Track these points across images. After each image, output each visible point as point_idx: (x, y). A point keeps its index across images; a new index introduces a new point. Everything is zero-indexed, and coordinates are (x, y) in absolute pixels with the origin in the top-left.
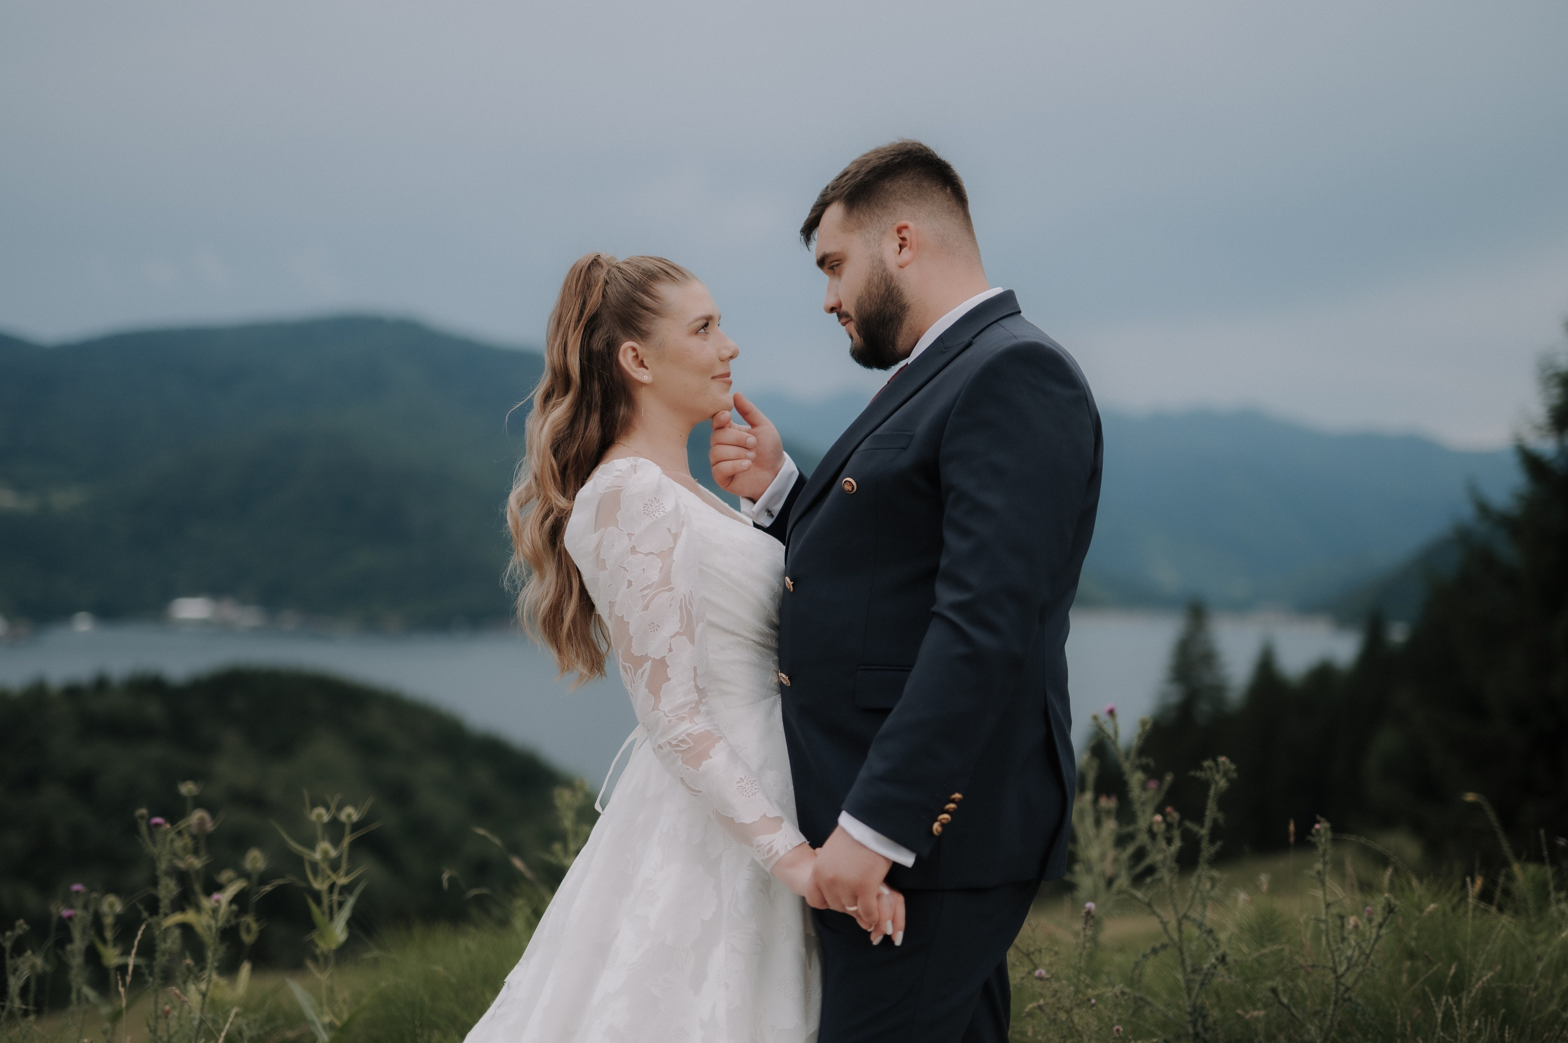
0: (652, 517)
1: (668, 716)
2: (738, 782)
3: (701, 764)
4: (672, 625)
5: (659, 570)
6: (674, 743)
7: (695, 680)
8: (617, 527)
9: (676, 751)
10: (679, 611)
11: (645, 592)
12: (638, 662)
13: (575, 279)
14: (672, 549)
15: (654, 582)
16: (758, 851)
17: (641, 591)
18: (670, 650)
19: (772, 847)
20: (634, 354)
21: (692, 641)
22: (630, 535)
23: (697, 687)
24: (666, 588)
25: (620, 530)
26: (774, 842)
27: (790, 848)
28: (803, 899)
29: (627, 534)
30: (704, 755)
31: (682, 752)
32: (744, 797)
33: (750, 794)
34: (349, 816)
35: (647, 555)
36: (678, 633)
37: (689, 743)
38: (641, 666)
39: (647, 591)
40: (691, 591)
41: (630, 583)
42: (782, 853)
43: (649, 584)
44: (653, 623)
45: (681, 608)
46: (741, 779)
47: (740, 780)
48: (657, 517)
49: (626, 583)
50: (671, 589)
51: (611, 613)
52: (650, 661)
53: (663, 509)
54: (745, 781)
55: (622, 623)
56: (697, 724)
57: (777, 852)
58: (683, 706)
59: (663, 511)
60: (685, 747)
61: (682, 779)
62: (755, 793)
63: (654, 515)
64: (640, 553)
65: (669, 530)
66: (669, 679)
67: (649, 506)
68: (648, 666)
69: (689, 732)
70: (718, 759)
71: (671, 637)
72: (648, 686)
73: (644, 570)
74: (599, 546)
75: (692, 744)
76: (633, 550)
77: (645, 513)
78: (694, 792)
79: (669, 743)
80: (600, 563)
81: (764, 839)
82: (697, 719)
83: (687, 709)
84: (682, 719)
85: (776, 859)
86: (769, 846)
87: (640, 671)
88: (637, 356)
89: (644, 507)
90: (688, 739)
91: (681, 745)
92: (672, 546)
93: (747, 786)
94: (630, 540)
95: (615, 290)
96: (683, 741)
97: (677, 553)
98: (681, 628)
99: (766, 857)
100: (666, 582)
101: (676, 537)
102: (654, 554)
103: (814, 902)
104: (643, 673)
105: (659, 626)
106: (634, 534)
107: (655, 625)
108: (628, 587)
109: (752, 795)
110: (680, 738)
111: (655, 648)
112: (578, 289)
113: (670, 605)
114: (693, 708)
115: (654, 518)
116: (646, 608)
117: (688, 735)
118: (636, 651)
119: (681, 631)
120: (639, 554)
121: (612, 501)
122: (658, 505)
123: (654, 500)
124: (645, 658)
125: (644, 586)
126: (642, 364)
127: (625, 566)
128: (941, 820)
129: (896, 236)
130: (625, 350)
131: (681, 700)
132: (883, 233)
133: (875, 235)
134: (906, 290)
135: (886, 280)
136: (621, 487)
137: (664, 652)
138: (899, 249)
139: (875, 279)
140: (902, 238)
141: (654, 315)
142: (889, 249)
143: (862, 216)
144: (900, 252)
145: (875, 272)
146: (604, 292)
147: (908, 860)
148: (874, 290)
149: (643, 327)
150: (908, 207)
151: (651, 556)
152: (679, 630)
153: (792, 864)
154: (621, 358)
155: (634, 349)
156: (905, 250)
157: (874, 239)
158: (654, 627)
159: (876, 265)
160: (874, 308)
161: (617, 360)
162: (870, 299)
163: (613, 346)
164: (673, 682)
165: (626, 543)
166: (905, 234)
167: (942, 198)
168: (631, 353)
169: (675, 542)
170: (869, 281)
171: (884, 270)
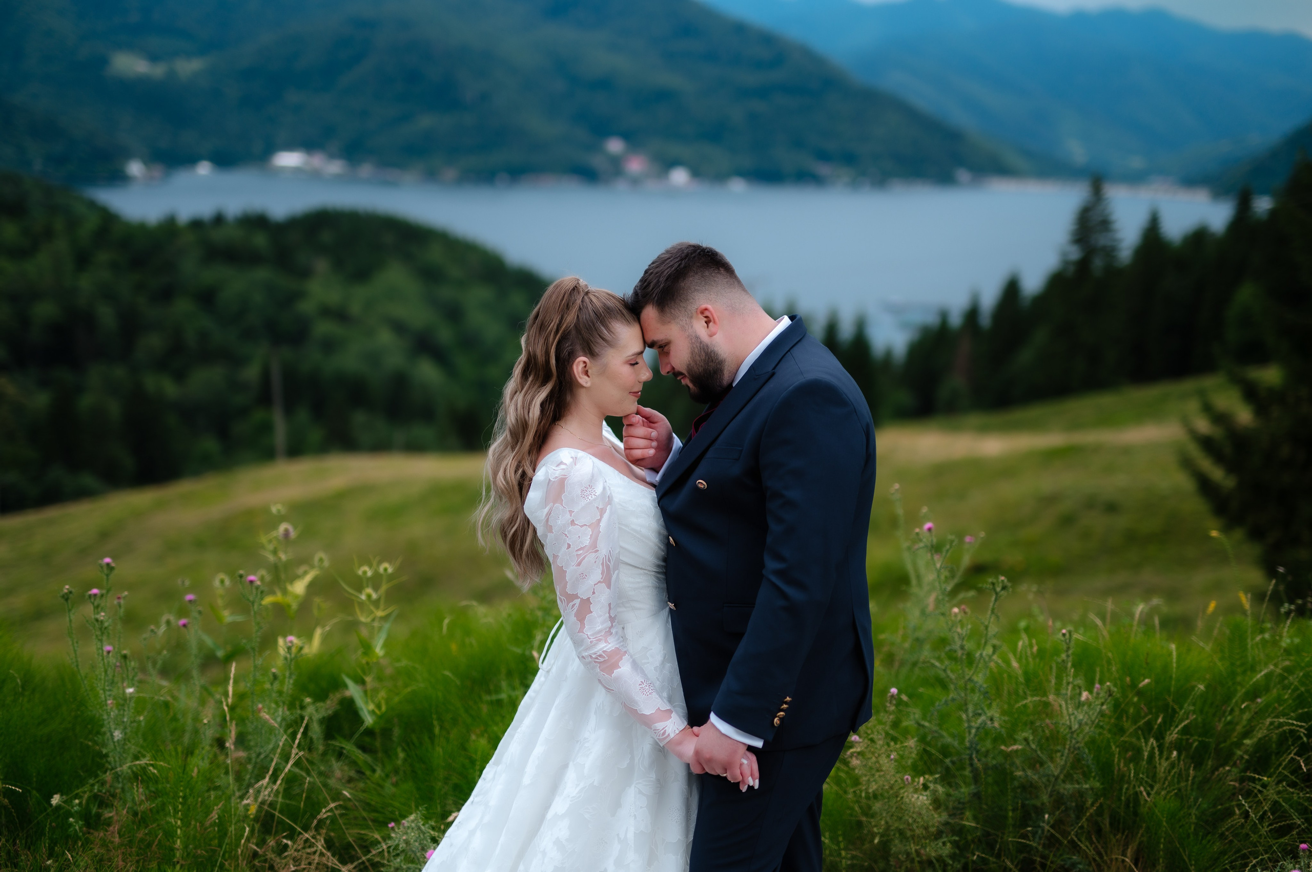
0: (585, 500)
1: (590, 639)
2: (640, 685)
3: (613, 672)
4: (596, 575)
5: (589, 537)
6: (594, 656)
7: (609, 613)
8: (562, 505)
9: (595, 662)
10: (601, 566)
11: (579, 553)
12: (571, 597)
14: (599, 521)
15: (586, 546)
16: (655, 733)
17: (576, 551)
18: (594, 593)
19: (665, 730)
20: (584, 366)
21: (609, 586)
22: (571, 512)
23: (610, 617)
24: (594, 550)
25: (564, 507)
26: (667, 728)
27: (677, 732)
28: (688, 766)
29: (569, 510)
30: (616, 666)
31: (600, 663)
32: (644, 695)
33: (648, 693)
35: (582, 526)
36: (599, 582)
37: (604, 657)
39: (581, 552)
40: (610, 553)
41: (569, 546)
42: (672, 736)
43: (582, 547)
44: (583, 573)
45: (602, 564)
47: (641, 683)
48: (589, 500)
49: (566, 545)
50: (597, 551)
52: (579, 598)
53: (594, 493)
54: (645, 685)
55: (563, 572)
56: (609, 644)
57: (669, 735)
58: (600, 631)
59: (594, 495)
60: (602, 660)
61: (600, 681)
62: (653, 693)
63: (587, 499)
65: (598, 508)
66: (592, 612)
67: (584, 492)
68: (577, 601)
69: (604, 649)
70: (625, 669)
71: (595, 585)
72: (576, 615)
73: (579, 536)
74: (548, 515)
75: (607, 658)
76: (573, 523)
77: (582, 497)
78: (608, 690)
79: (591, 656)
80: (549, 528)
81: (660, 726)
82: (610, 639)
83: (603, 633)
84: (600, 640)
85: (668, 739)
86: (663, 731)
87: (571, 604)
88: (585, 368)
89: (581, 492)
90: (604, 654)
91: (599, 658)
92: (599, 519)
93: (647, 688)
94: (571, 516)
96: (600, 656)
97: (603, 524)
98: (602, 578)
99: (661, 737)
100: (594, 547)
101: (603, 511)
102: (587, 526)
103: (696, 770)
104: (573, 606)
105: (586, 576)
106: (574, 511)
108: (568, 548)
109: (651, 694)
110: (598, 653)
111: (583, 591)
113: (595, 563)
114: (608, 632)
116: (579, 564)
117: (604, 652)
118: (569, 590)
119: (602, 580)
120: (576, 525)
121: (558, 488)
122: (590, 490)
123: (588, 486)
124: (576, 596)
125: (579, 548)
126: (586, 374)
127: (566, 533)
128: (778, 717)
129: (701, 316)
130: (579, 362)
131: (599, 627)
132: (691, 317)
133: (686, 320)
134: (719, 351)
135: (704, 349)
136: (565, 476)
137: (589, 594)
138: (706, 325)
139: (696, 350)
140: (706, 317)
141: (606, 344)
142: (699, 327)
143: (673, 311)
144: (708, 327)
145: (695, 346)
146: (578, 316)
147: (759, 744)
148: (698, 358)
149: (597, 350)
150: (702, 294)
151: (585, 527)
152: (600, 580)
153: (680, 743)
154: (575, 367)
155: (585, 362)
156: (711, 324)
157: (686, 324)
158: (583, 576)
159: (693, 341)
160: (701, 369)
161: (571, 367)
162: (696, 364)
163: (572, 356)
164: (594, 614)
165: (568, 517)
166: (707, 313)
167: (721, 279)
168: (582, 365)
169: (601, 516)
170: (692, 353)
171: (701, 343)
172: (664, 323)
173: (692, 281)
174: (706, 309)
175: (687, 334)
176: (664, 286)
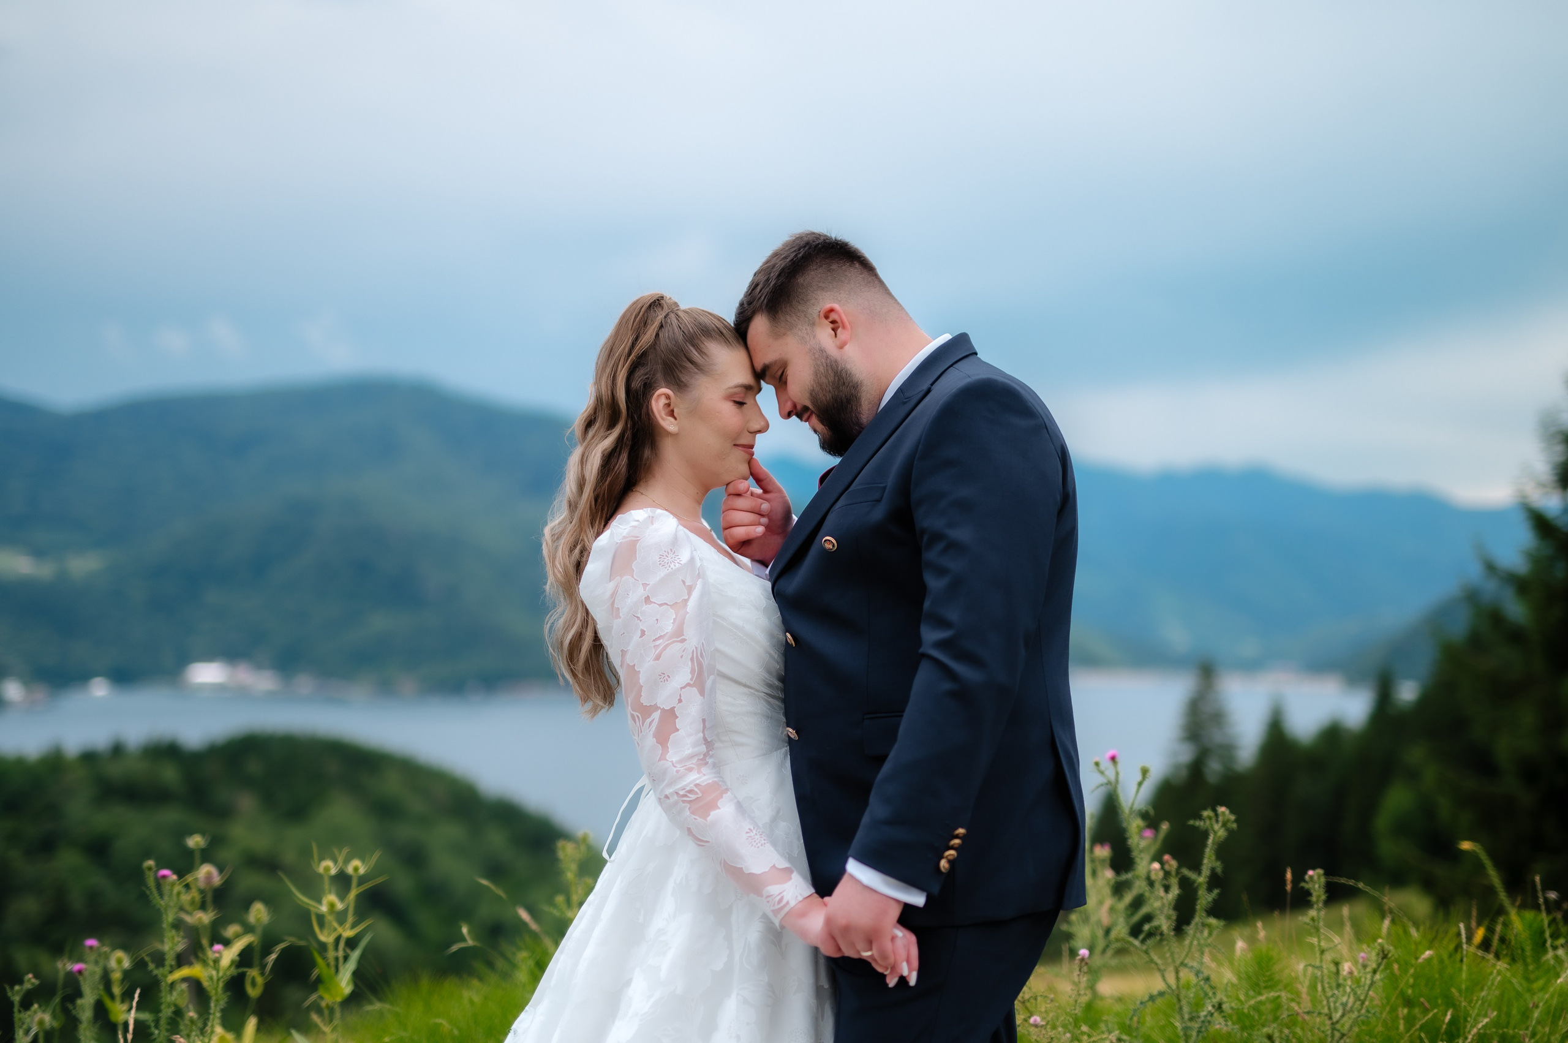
0: (668, 568)
1: (675, 767)
2: (747, 833)
3: (709, 815)
4: (683, 676)
5: (672, 621)
6: (681, 793)
7: (703, 732)
8: (633, 577)
9: (684, 802)
10: (690, 663)
11: (658, 643)
12: (646, 711)
13: (634, 314)
14: (686, 601)
15: (667, 633)
16: (768, 902)
17: (654, 640)
18: (680, 701)
19: (782, 897)
20: (667, 402)
21: (702, 692)
22: (645, 585)
23: (705, 739)
24: (679, 639)
25: (635, 579)
26: (784, 893)
27: (800, 898)
29: (643, 584)
30: (712, 805)
31: (690, 802)
32: (753, 847)
33: (759, 845)
34: (356, 869)
35: (661, 605)
36: (688, 685)
37: (697, 794)
38: (649, 716)
39: (661, 641)
40: (703, 643)
41: (643, 633)
42: (792, 903)
43: (662, 634)
44: (664, 674)
45: (692, 659)
46: (750, 829)
47: (749, 831)
48: (672, 569)
49: (639, 633)
50: (683, 641)
51: (622, 662)
52: (660, 711)
53: (678, 561)
54: (755, 832)
55: (633, 671)
56: (704, 775)
57: (788, 903)
58: (691, 757)
59: (678, 563)
60: (693, 797)
61: (689, 829)
62: (765, 843)
63: (670, 566)
64: (655, 603)
65: (684, 582)
66: (678, 730)
67: (665, 557)
68: (656, 715)
69: (697, 782)
70: (725, 811)
71: (682, 688)
72: (655, 736)
73: (657, 620)
74: (614, 595)
75: (700, 795)
76: (648, 600)
77: (660, 564)
78: (700, 842)
79: (677, 793)
80: (614, 610)
81: (774, 889)
82: (704, 770)
83: (695, 761)
84: (690, 770)
85: (787, 909)
86: (779, 897)
87: (648, 721)
88: (669, 405)
89: (660, 558)
90: (696, 789)
91: (689, 795)
92: (687, 597)
93: (756, 837)
94: (645, 590)
95: (667, 335)
96: (690, 791)
97: (692, 603)
98: (691, 679)
99: (777, 907)
100: (679, 634)
101: (690, 589)
102: (667, 604)
104: (651, 723)
105: (669, 676)
106: (649, 584)
107: (666, 675)
108: (641, 637)
109: (762, 845)
110: (688, 788)
111: (664, 698)
112: (635, 324)
113: (682, 657)
114: (701, 759)
115: (670, 569)
116: (658, 658)
117: (697, 785)
118: (645, 701)
119: (692, 683)
120: (653, 604)
121: (628, 552)
122: (673, 556)
123: (670, 551)
124: (655, 708)
125: (657, 637)
126: (672, 414)
127: (639, 615)
128: (947, 857)
129: (826, 322)
130: (659, 396)
131: (688, 751)
132: (813, 324)
133: (806, 329)
134: (854, 369)
135: (831, 366)
136: (638, 537)
137: (673, 703)
138: (833, 332)
139: (821, 369)
140: (833, 322)
141: (696, 370)
142: (824, 336)
143: (788, 317)
144: (836, 335)
145: (819, 363)
146: (657, 335)
147: (918, 899)
148: (824, 380)
149: (684, 378)
150: (829, 293)
151: (665, 607)
152: (689, 681)
153: (802, 914)
154: (653, 402)
155: (668, 397)
156: (839, 331)
157: (807, 334)
158: (664, 677)
159: (817, 356)
160: (829, 396)
161: (649, 402)
162: (822, 389)
163: (648, 388)
164: (682, 732)
165: (641, 592)
166: (833, 316)
167: (854, 273)
168: (663, 401)
169: (690, 594)
170: (816, 374)
171: (827, 357)
172: (777, 335)
173: (813, 276)
174: (832, 310)
175: (808, 347)
176: (775, 284)
